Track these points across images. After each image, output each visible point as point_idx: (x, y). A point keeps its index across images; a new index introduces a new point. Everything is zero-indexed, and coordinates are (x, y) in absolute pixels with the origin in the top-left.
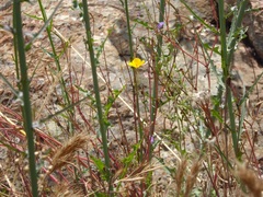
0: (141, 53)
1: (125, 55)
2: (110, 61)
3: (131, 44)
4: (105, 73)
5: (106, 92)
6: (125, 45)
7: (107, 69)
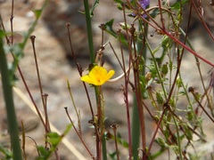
0: (108, 52)
1: (79, 57)
2: (47, 69)
3: (90, 34)
4: (37, 94)
5: (38, 134)
6: (78, 38)
7: (40, 87)
